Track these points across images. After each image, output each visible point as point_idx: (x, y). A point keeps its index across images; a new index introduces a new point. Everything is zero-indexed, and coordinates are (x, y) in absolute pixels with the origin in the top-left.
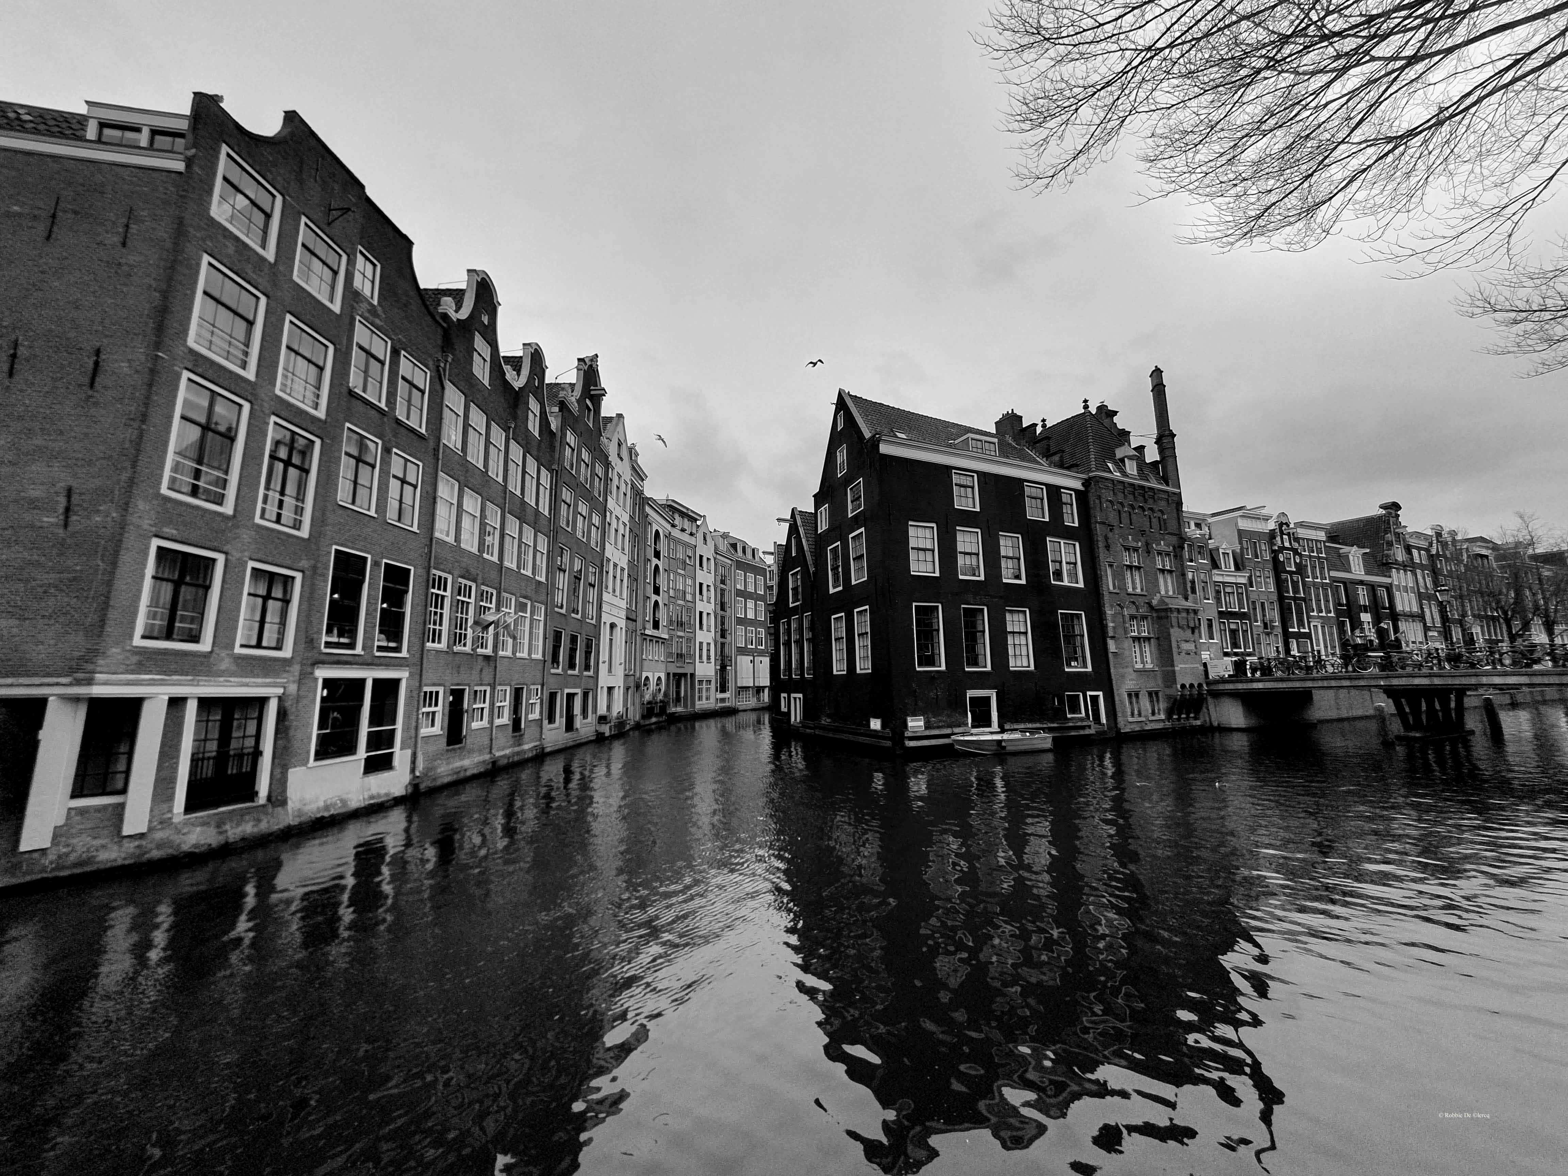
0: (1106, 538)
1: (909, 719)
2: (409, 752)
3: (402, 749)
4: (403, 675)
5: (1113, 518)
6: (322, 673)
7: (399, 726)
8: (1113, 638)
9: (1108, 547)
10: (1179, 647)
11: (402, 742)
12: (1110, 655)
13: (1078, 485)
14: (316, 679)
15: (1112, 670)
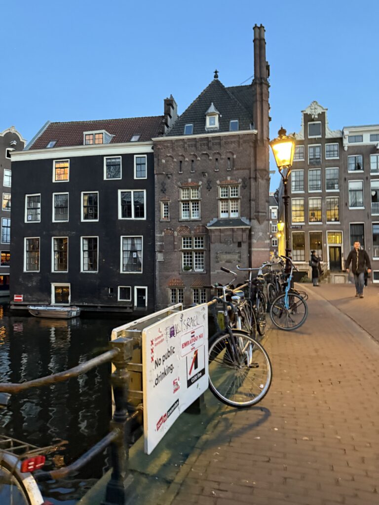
0: (163, 184)
1: (15, 296)
5: (173, 167)
8: (160, 252)
9: (163, 191)
10: (217, 258)
12: (157, 264)
13: (148, 149)
15: (157, 273)
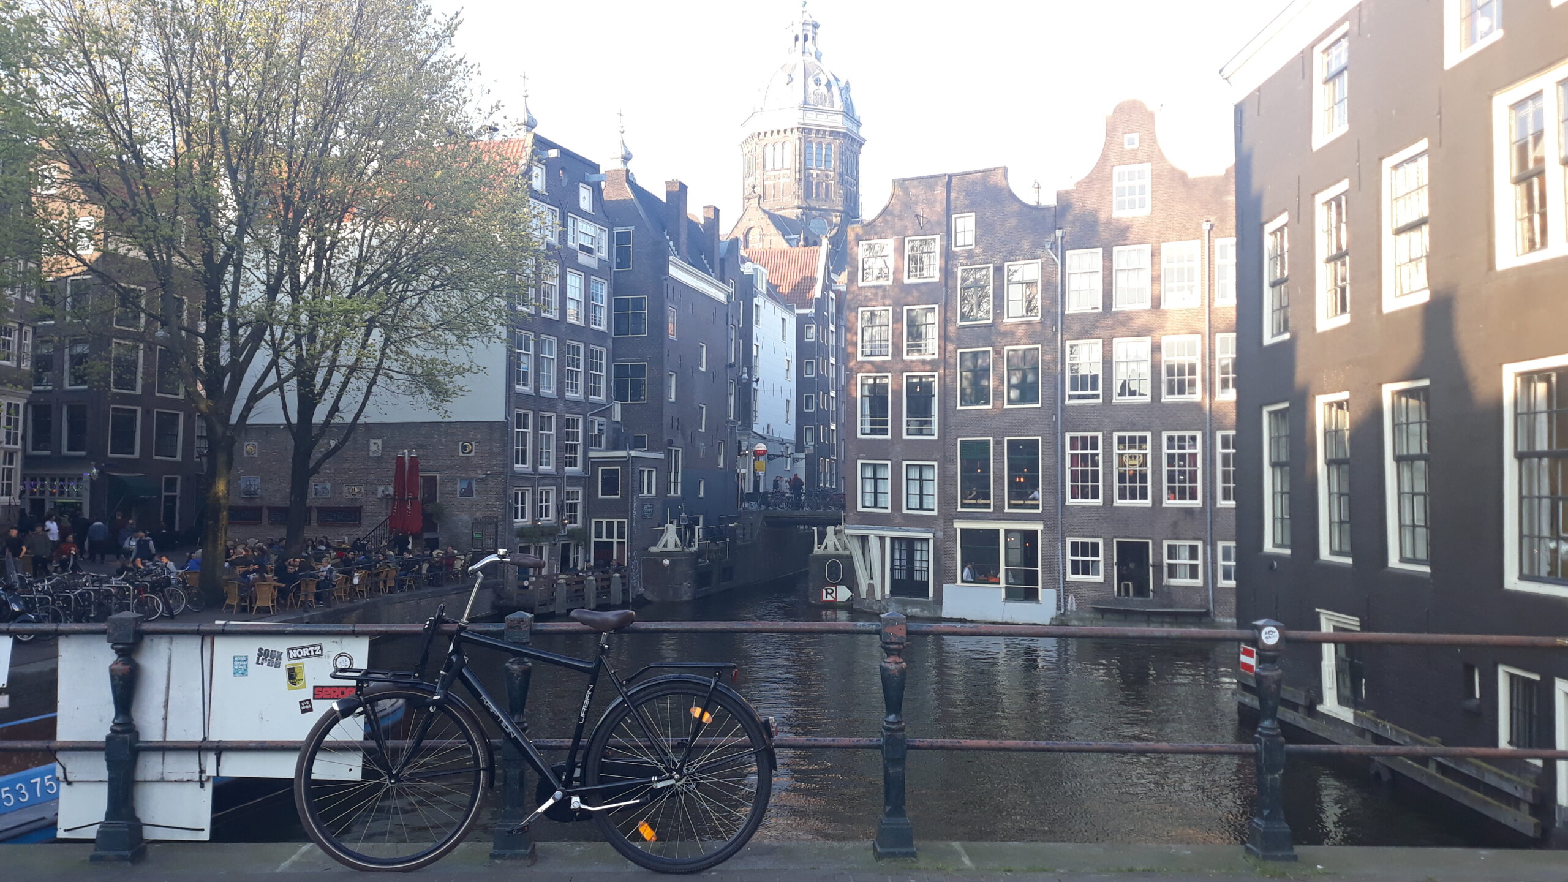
2: (1053, 592)
3: (1043, 588)
4: (1039, 527)
6: (959, 525)
7: (1039, 569)
11: (1043, 583)
14: (956, 529)
